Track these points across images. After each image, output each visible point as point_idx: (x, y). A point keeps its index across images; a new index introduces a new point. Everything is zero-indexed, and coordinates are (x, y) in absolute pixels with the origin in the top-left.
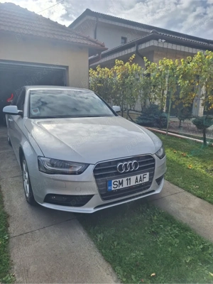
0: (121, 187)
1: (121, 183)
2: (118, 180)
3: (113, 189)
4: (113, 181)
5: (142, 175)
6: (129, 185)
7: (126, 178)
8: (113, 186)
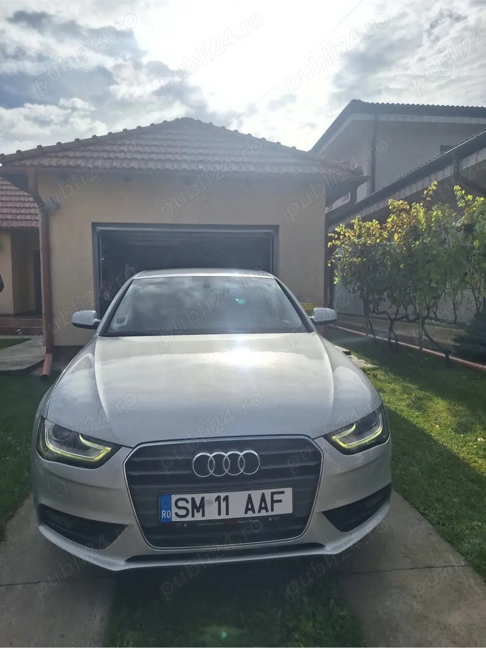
0: (198, 517)
1: (200, 507)
2: (189, 497)
3: (175, 519)
4: (174, 498)
5: (268, 493)
6: (223, 516)
7: (216, 495)
8: (174, 510)
